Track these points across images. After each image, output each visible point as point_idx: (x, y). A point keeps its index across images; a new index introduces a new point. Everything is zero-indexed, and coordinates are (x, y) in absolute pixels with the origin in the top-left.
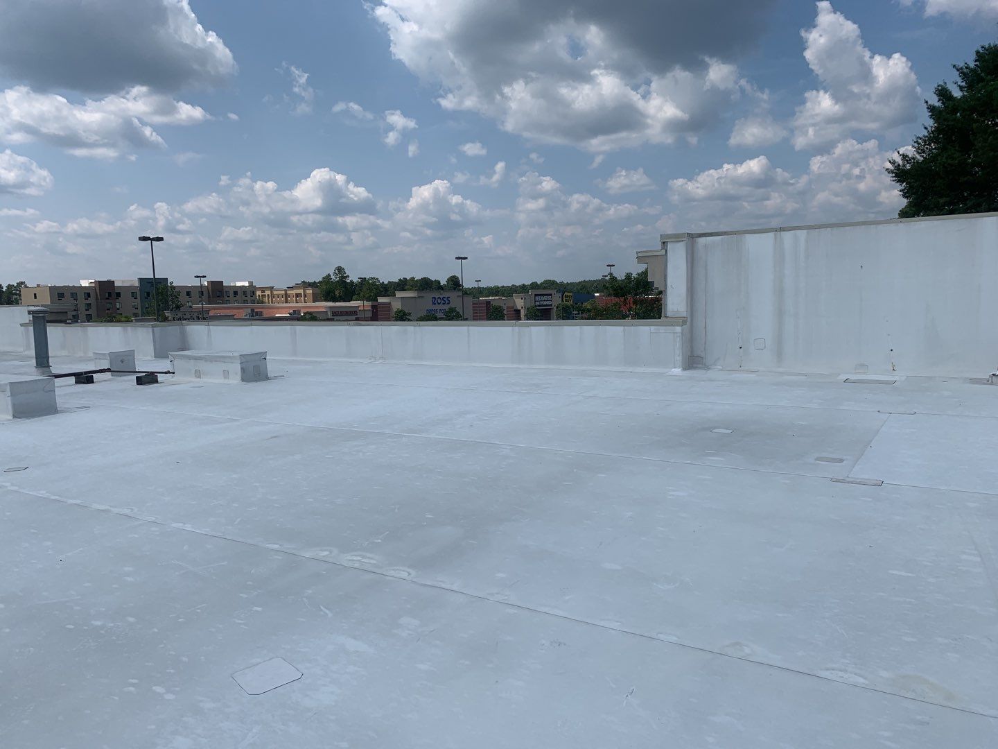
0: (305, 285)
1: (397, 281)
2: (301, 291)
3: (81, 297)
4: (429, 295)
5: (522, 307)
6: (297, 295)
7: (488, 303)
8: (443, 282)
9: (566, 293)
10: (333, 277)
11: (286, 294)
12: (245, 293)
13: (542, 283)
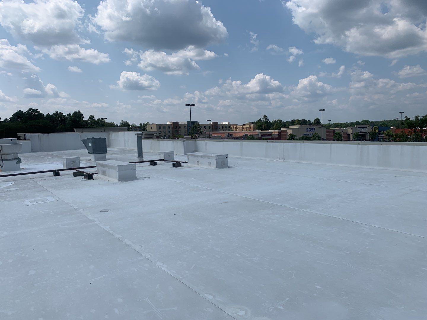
0: (250, 123)
1: (290, 121)
2: (249, 126)
3: (167, 128)
4: (305, 127)
5: (351, 133)
6: (247, 128)
7: (334, 131)
8: (312, 121)
9: (375, 127)
10: (262, 120)
11: (242, 127)
12: (226, 127)
13: (361, 122)
